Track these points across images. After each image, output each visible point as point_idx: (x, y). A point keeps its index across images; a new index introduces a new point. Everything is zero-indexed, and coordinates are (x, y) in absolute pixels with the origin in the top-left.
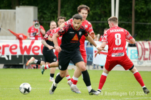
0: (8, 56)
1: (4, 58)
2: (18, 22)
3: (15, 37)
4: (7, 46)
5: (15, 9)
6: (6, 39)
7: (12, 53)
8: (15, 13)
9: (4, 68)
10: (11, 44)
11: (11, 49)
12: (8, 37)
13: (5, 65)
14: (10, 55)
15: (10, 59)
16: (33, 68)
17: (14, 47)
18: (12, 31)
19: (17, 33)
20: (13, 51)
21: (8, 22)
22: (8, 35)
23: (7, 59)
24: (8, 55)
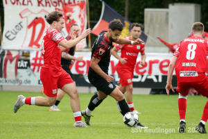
0: (157, 77)
1: (152, 80)
2: (172, 27)
3: (167, 49)
4: (156, 62)
5: (167, 7)
6: (154, 52)
7: (162, 71)
8: (167, 14)
9: (151, 93)
10: (161, 59)
11: (161, 67)
12: (157, 49)
13: (152, 90)
14: (160, 75)
15: (160, 80)
16: (193, 95)
17: (165, 64)
18: (163, 40)
19: (170, 43)
20: (165, 69)
21: (157, 26)
22: (158, 46)
23: (155, 80)
24: (157, 74)
